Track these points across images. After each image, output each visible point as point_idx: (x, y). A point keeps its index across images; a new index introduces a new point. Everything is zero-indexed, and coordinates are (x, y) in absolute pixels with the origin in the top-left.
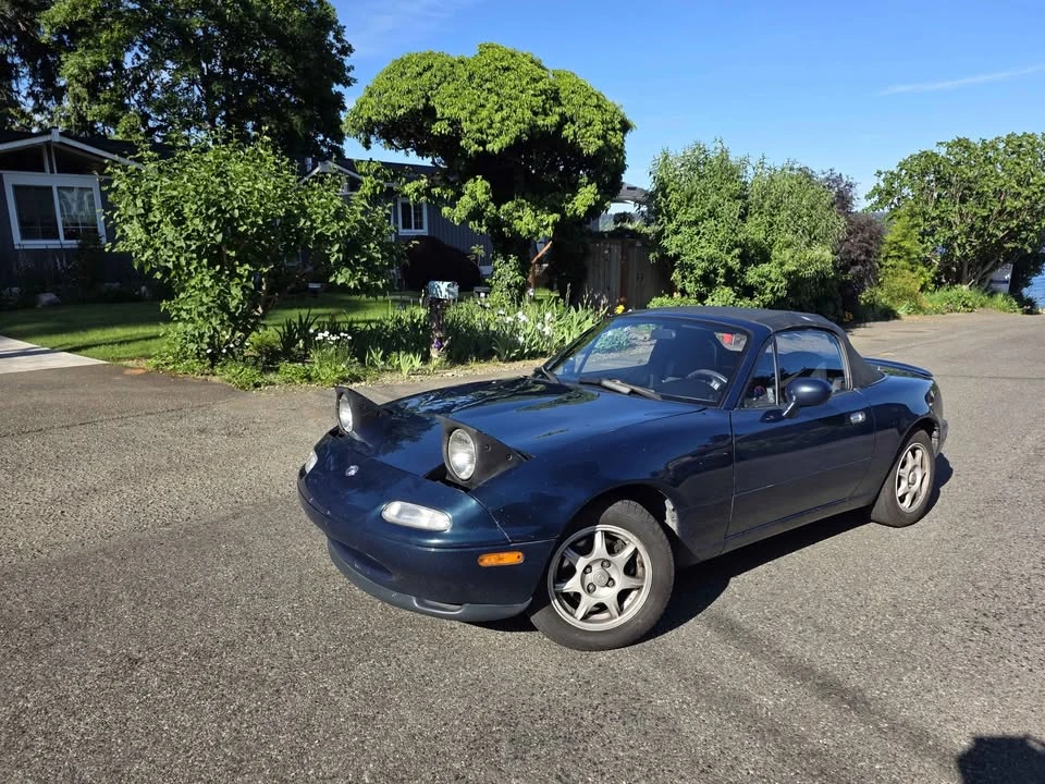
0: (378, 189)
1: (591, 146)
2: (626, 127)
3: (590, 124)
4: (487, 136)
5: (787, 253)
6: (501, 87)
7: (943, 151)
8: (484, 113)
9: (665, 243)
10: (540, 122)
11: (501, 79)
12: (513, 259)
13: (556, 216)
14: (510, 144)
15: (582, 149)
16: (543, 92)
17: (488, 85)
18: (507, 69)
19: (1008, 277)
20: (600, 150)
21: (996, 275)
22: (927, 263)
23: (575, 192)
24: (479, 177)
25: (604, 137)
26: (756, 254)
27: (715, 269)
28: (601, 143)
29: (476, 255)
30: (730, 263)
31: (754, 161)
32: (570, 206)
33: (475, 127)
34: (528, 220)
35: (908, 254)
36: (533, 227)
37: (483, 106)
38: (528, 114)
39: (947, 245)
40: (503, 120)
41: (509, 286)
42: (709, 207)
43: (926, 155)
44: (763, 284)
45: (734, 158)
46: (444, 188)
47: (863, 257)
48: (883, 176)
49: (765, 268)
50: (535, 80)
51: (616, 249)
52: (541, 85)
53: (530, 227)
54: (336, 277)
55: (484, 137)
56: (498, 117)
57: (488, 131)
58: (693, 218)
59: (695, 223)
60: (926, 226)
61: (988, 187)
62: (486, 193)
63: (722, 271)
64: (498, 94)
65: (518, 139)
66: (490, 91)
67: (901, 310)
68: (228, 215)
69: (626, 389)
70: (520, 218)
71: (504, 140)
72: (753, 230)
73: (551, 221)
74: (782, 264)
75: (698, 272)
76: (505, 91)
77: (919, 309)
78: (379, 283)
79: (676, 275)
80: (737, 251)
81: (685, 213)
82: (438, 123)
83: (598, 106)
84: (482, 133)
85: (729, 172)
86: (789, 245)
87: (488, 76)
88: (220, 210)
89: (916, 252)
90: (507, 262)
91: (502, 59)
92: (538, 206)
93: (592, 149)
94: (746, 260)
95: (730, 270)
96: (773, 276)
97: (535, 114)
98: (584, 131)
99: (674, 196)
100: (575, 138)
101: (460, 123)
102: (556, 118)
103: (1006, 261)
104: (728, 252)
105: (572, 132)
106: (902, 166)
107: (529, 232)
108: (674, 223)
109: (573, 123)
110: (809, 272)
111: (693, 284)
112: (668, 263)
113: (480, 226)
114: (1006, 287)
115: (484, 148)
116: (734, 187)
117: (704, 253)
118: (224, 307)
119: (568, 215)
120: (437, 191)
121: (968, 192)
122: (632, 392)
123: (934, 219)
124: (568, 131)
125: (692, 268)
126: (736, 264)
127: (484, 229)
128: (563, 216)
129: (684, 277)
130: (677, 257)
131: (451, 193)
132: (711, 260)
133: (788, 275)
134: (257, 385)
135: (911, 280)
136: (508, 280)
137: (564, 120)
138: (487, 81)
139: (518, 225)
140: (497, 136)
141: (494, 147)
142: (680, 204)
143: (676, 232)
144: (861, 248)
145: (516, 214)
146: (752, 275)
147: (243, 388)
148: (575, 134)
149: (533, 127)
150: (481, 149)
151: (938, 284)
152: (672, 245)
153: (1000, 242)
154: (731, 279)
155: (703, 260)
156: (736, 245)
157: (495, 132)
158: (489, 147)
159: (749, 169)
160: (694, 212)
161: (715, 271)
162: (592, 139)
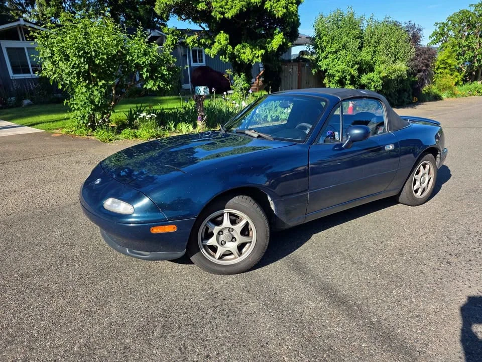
0: (174, 41)
1: (279, 13)
2: (299, 1)
4: (225, 9)
5: (383, 66)
7: (472, 9)
9: (320, 64)
12: (243, 75)
13: (263, 51)
14: (237, 13)
15: (275, 15)
20: (284, 14)
22: (460, 70)
23: (272, 38)
24: (222, 32)
25: (286, 8)
26: (365, 68)
27: (345, 76)
28: (285, 11)
29: (228, 74)
30: (353, 73)
31: (367, 18)
32: (270, 45)
33: (219, 5)
34: (247, 54)
35: (450, 66)
36: (250, 57)
39: (471, 61)
41: (242, 89)
42: (343, 43)
43: (463, 12)
44: (370, 83)
45: (357, 17)
46: (206, 39)
47: (424, 68)
48: (438, 26)
49: (371, 75)
51: (295, 68)
53: (249, 57)
54: (147, 85)
55: (224, 10)
57: (225, 7)
58: (334, 50)
59: (336, 52)
60: (460, 51)
62: (226, 40)
63: (348, 77)
65: (241, 10)
67: (444, 96)
68: (89, 55)
69: (256, 135)
70: (244, 53)
71: (234, 11)
72: (365, 55)
73: (260, 54)
74: (380, 73)
75: (337, 78)
77: (453, 94)
78: (168, 87)
79: (326, 81)
80: (356, 66)
81: (331, 47)
82: (200, 4)
84: (222, 8)
85: (353, 24)
86: (383, 62)
88: (85, 52)
89: (455, 65)
90: (240, 77)
92: (253, 46)
93: (280, 14)
94: (361, 71)
95: (352, 77)
96: (375, 79)
98: (276, 4)
99: (325, 38)
100: (271, 9)
101: (211, 3)
104: (352, 67)
105: (269, 5)
106: (449, 19)
107: (249, 60)
108: (325, 53)
110: (394, 76)
111: (334, 84)
112: (321, 74)
113: (226, 58)
115: (224, 16)
116: (356, 32)
117: (339, 68)
118: (92, 102)
119: (269, 50)
120: (203, 41)
122: (259, 136)
123: (464, 46)
124: (267, 5)
125: (334, 76)
126: (356, 73)
127: (227, 60)
128: (267, 51)
129: (330, 81)
130: (326, 71)
131: (209, 42)
132: (343, 72)
133: (383, 78)
134: (110, 140)
135: (449, 79)
136: (241, 86)
139: (243, 57)
140: (230, 9)
141: (229, 15)
142: (328, 43)
143: (326, 58)
144: (423, 63)
145: (242, 51)
146: (364, 79)
147: (104, 141)
148: (271, 6)
149: (249, 3)
150: (222, 16)
151: (465, 81)
152: (323, 65)
154: (353, 82)
155: (339, 72)
156: (357, 63)
157: (229, 7)
158: (226, 15)
159: (365, 22)
160: (335, 46)
161: (345, 77)
162: (280, 9)
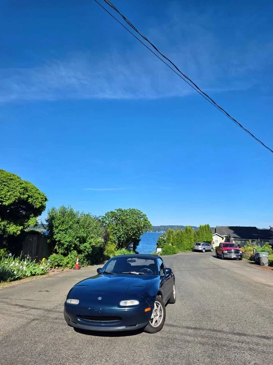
2: (46, 200)
3: (37, 199)
4: (4, 200)
5: (92, 240)
6: (10, 184)
7: (116, 211)
8: (3, 192)
9: (55, 236)
10: (22, 197)
11: (9, 182)
13: (21, 228)
14: (12, 203)
15: (34, 206)
16: (23, 188)
17: (4, 183)
18: (12, 179)
19: (132, 246)
21: (130, 246)
22: (115, 242)
23: (29, 219)
25: (41, 203)
26: (83, 240)
28: (41, 205)
30: (76, 243)
32: (27, 224)
34: (13, 229)
36: (15, 231)
37: (2, 190)
38: (19, 194)
40: (10, 195)
43: (112, 212)
44: (85, 249)
45: (75, 211)
48: (101, 217)
49: (85, 244)
50: (21, 184)
52: (23, 185)
53: (14, 231)
56: (9, 194)
57: (4, 198)
58: (64, 229)
61: (128, 222)
63: (73, 245)
64: (8, 187)
65: (15, 201)
66: (5, 185)
70: (9, 228)
71: (10, 202)
72: (83, 233)
74: (90, 243)
75: (65, 246)
76: (11, 186)
79: (56, 247)
80: (78, 239)
81: (61, 227)
83: (39, 194)
84: (2, 199)
85: (72, 215)
86: (92, 237)
87: (5, 180)
89: (113, 239)
91: (10, 176)
92: (16, 223)
93: (38, 206)
94: (80, 242)
95: (76, 245)
96: (88, 247)
97: (21, 194)
98: (35, 200)
99: (58, 221)
100: (32, 203)
102: (27, 196)
103: (132, 242)
104: (76, 240)
106: (106, 214)
108: (57, 230)
109: (32, 198)
110: (99, 245)
111: (63, 250)
112: (54, 242)
114: (132, 249)
115: (2, 204)
116: (76, 219)
117: (68, 240)
121: (123, 222)
122: (139, 274)
124: (30, 200)
125: (63, 245)
126: (78, 243)
129: (59, 248)
130: (59, 241)
132: (70, 242)
133: (92, 247)
135: (112, 247)
137: (29, 197)
138: (4, 182)
139: (8, 230)
141: (6, 203)
142: (59, 225)
143: (58, 233)
145: (7, 226)
146: (82, 247)
148: (32, 201)
149: (20, 198)
152: (57, 237)
153: (132, 236)
154: (76, 248)
155: (67, 242)
156: (77, 237)
157: (7, 199)
158: (4, 203)
159: (79, 214)
160: (65, 227)
161: (71, 246)
162: (38, 203)
